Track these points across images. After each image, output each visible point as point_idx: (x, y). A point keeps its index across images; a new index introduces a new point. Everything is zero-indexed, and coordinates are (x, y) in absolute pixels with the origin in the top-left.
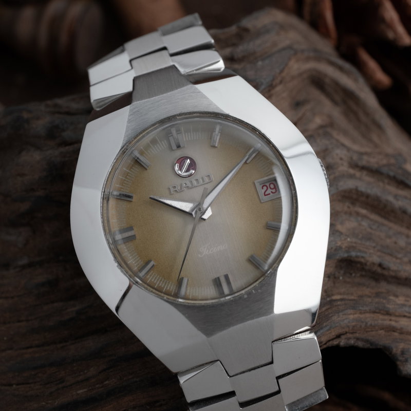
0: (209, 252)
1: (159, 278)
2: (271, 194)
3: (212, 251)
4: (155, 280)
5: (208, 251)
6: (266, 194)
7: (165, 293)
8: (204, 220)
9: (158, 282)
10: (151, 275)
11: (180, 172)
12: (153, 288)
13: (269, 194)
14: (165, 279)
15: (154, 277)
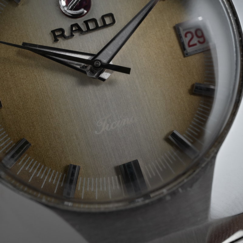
0: (110, 127)
1: (37, 164)
2: (198, 45)
3: (113, 126)
4: (30, 168)
5: (108, 125)
6: (191, 43)
7: (43, 193)
8: (103, 80)
9: (35, 171)
10: (24, 161)
11: (66, 9)
12: (25, 184)
13: (195, 45)
14: (45, 166)
15: (28, 162)
